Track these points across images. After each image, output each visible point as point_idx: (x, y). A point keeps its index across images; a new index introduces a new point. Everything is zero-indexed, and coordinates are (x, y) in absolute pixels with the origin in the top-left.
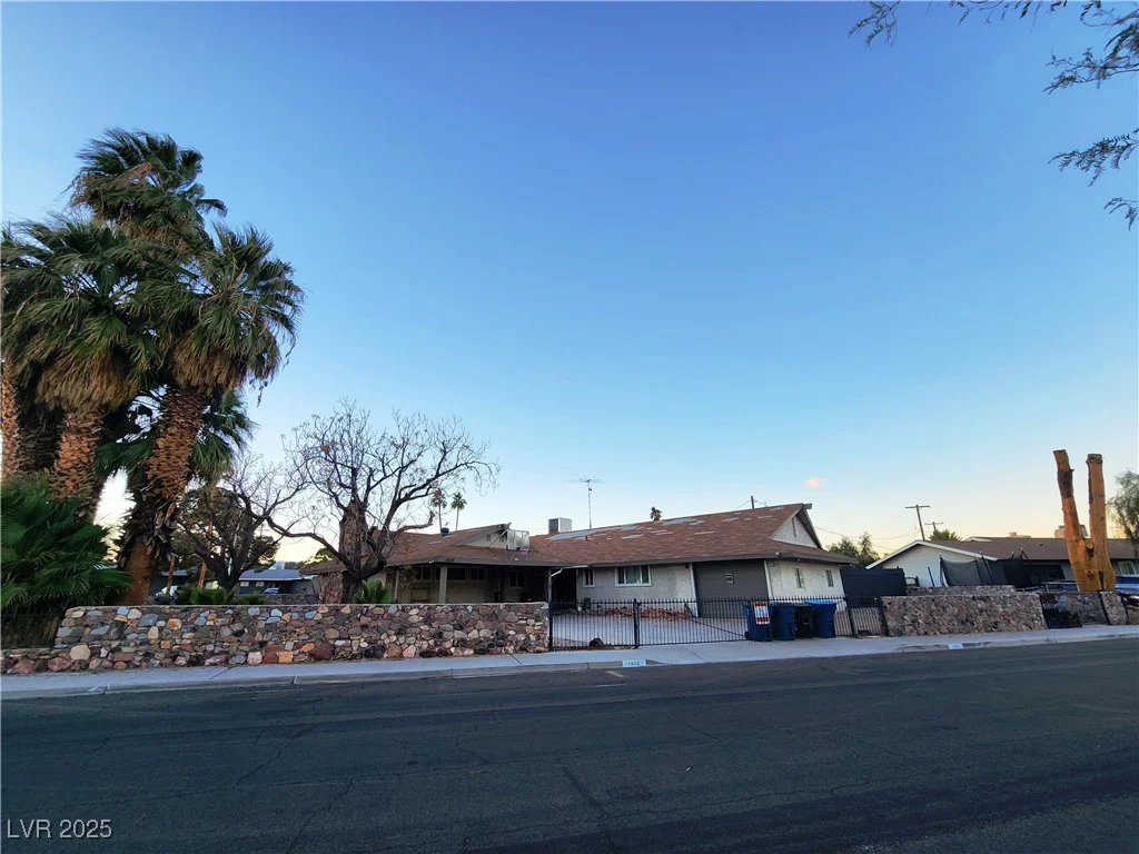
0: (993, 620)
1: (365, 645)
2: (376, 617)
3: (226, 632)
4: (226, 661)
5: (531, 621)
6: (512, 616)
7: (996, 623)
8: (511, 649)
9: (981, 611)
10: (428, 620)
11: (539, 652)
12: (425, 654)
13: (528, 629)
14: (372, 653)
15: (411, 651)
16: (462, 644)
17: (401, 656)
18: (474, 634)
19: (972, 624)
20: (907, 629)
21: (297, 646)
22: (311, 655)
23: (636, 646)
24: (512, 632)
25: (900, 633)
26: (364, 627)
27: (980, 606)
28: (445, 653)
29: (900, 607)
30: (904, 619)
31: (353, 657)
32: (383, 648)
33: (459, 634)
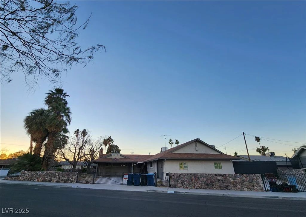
0: (225, 184)
1: (49, 179)
2: (52, 174)
3: (35, 176)
4: (33, 181)
5: (74, 176)
6: (71, 175)
7: (227, 186)
8: (69, 182)
9: (219, 180)
10: (58, 175)
11: (74, 183)
12: (57, 182)
13: (73, 178)
14: (50, 181)
15: (55, 181)
16: (62, 180)
17: (53, 182)
18: (65, 178)
19: (213, 185)
20: (179, 185)
21: (41, 179)
22: (42, 180)
23: (93, 183)
24: (70, 178)
25: (175, 187)
26: (50, 176)
27: (219, 178)
28: (59, 182)
29: (177, 177)
30: (178, 182)
31: (47, 182)
32: (52, 180)
33: (62, 178)
